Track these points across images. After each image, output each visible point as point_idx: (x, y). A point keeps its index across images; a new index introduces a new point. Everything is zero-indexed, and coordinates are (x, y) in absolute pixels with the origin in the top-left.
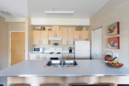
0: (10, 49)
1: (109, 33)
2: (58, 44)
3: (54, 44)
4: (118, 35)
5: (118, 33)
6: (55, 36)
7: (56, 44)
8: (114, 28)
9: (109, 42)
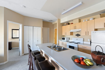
0: (54, 37)
2: (80, 35)
3: (76, 35)
6: (75, 28)
7: (78, 35)
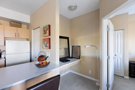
1: (44, 34)
4: (49, 37)
5: (50, 35)
8: (47, 30)
9: (44, 43)
